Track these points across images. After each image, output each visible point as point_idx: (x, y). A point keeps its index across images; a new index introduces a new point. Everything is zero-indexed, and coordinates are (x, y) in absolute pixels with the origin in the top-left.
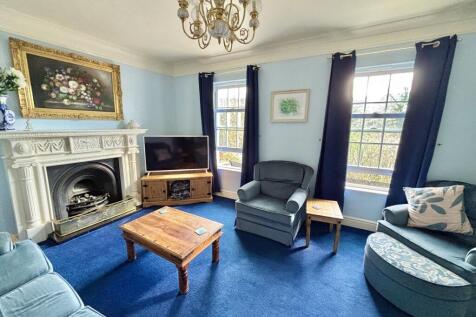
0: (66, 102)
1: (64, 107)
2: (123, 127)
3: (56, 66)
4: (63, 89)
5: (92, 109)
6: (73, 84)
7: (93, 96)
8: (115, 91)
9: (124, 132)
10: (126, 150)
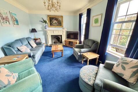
0: (54, 24)
1: (54, 25)
2: (63, 29)
3: (53, 18)
4: (54, 22)
5: (58, 25)
6: (55, 21)
7: (58, 23)
8: (62, 22)
9: (63, 30)
10: (63, 34)
